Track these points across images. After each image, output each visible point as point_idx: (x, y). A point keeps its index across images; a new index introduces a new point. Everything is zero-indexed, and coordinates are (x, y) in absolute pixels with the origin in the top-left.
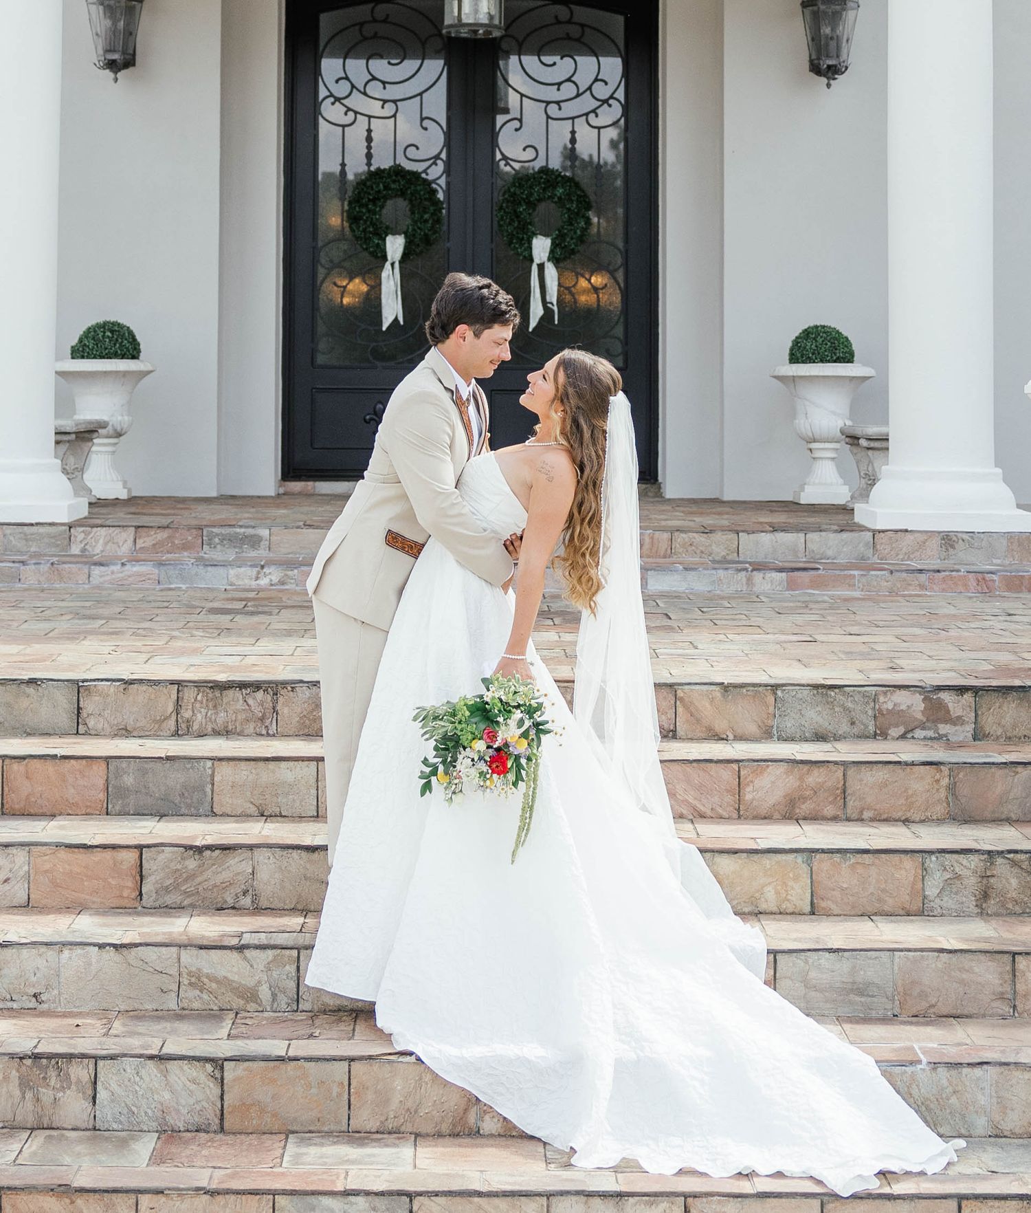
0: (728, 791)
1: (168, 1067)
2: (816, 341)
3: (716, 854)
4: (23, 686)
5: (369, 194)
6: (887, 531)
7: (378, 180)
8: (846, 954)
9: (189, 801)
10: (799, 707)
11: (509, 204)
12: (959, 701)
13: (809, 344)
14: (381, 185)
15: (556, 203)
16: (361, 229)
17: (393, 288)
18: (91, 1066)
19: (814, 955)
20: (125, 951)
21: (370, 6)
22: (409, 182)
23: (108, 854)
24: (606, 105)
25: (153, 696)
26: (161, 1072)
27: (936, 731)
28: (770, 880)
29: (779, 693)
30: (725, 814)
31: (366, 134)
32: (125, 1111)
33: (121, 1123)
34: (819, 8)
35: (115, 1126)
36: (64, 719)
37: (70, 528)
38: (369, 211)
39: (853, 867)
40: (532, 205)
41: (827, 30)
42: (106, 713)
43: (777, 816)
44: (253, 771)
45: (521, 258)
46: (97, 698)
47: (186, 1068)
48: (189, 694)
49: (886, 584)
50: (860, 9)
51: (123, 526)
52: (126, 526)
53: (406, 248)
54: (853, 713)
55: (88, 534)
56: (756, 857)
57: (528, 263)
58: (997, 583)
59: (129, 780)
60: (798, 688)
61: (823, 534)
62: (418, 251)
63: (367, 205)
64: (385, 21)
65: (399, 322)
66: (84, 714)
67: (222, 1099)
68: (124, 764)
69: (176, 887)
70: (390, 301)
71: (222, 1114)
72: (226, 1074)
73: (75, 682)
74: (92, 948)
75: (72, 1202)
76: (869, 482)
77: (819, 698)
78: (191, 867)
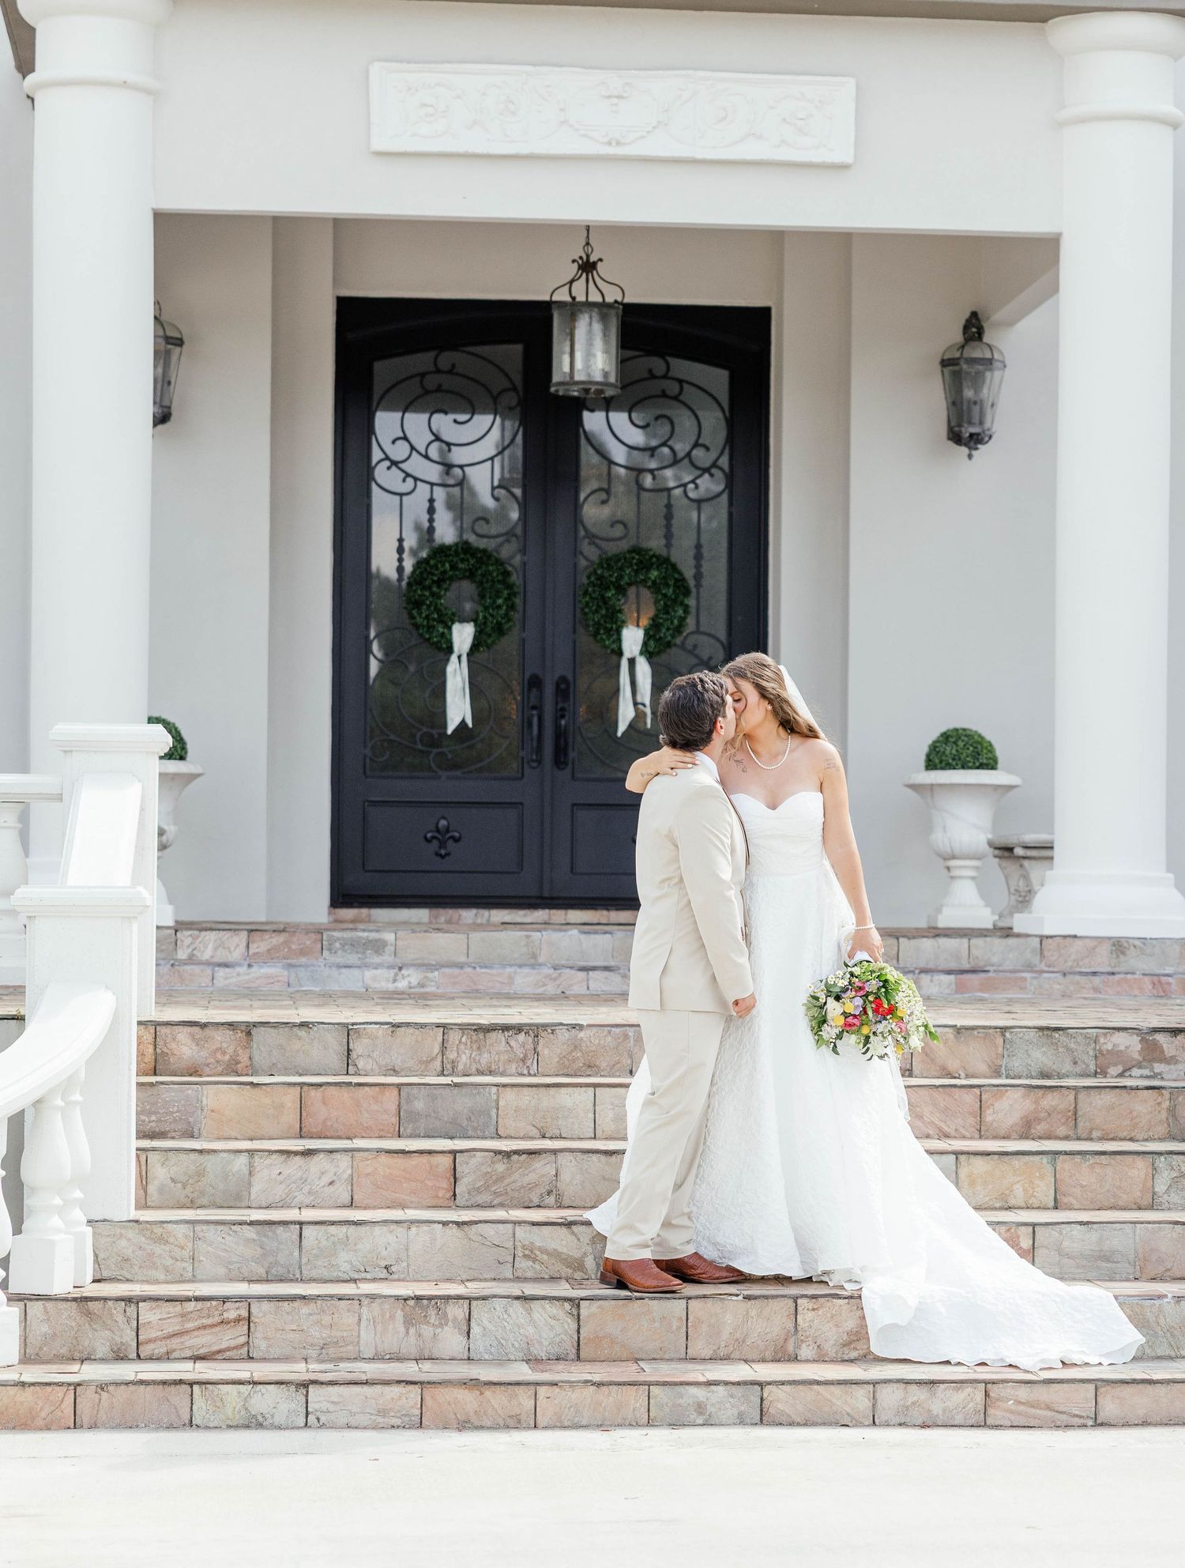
0: (971, 1113)
1: (532, 1306)
2: (957, 745)
3: (972, 1156)
4: (295, 1029)
5: (433, 574)
6: (1055, 936)
7: (444, 558)
8: (1095, 1226)
9: (475, 1124)
10: (1026, 1048)
11: (596, 589)
12: (1173, 1042)
13: (948, 749)
14: (447, 565)
15: (649, 588)
16: (424, 615)
17: (460, 685)
18: (466, 1306)
19: (1067, 1228)
20: (466, 1228)
21: (432, 354)
22: (480, 561)
23: (425, 1158)
24: (707, 476)
25: (420, 1039)
26: (526, 1310)
27: (1152, 1070)
28: (1019, 1179)
29: (1008, 1035)
30: (968, 1134)
31: (427, 505)
32: (495, 1343)
33: (491, 1353)
34: (961, 369)
35: (487, 1357)
36: (335, 1059)
37: (176, 931)
38: (433, 594)
39: (1092, 1166)
40: (622, 590)
41: (969, 393)
42: (375, 1054)
43: (1014, 1135)
44: (536, 1097)
45: (609, 651)
46: (366, 1041)
47: (547, 1306)
48: (454, 1037)
49: (1058, 987)
50: (1007, 369)
51: (235, 930)
52: (238, 930)
53: (475, 638)
54: (1076, 1054)
55: (195, 938)
56: (1006, 1158)
57: (614, 658)
58: (1173, 986)
59: (419, 1105)
60: (1025, 1030)
61: (988, 939)
62: (489, 641)
63: (430, 588)
64: (450, 372)
65: (466, 725)
66: (354, 1055)
67: (579, 1332)
68: (415, 1090)
69: (487, 1187)
70: (457, 699)
71: (579, 1345)
72: (582, 1311)
73: (345, 1025)
74: (436, 1225)
75: (482, 1394)
76: (1020, 899)
77: (1044, 1040)
78: (501, 1170)
